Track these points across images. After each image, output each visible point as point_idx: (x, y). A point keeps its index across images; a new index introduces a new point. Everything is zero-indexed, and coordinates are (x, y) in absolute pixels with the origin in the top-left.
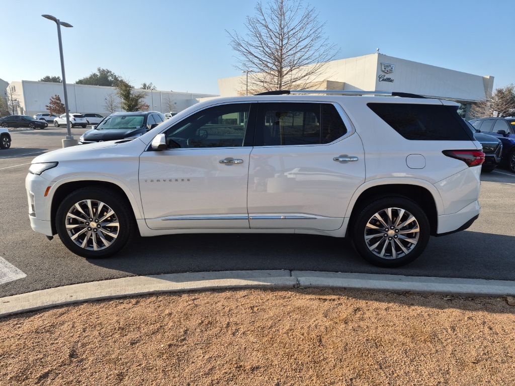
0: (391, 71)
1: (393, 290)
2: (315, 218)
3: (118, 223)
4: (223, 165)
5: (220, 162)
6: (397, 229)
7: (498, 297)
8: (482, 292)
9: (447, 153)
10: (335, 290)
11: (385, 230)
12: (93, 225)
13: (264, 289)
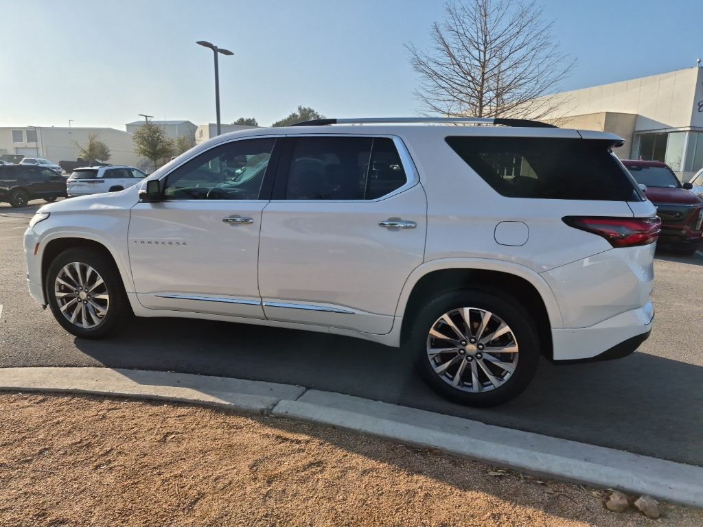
1: (408, 442)
2: (353, 313)
4: (227, 225)
5: (224, 220)
6: (481, 344)
7: (596, 490)
8: (568, 474)
9: (571, 221)
10: (315, 428)
11: (461, 343)
13: (216, 409)
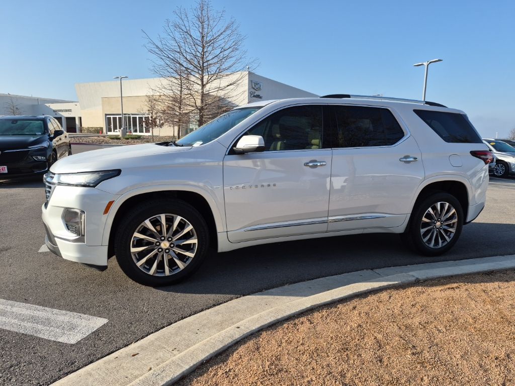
0: (259, 89)
3: (197, 240)
12: (165, 245)
